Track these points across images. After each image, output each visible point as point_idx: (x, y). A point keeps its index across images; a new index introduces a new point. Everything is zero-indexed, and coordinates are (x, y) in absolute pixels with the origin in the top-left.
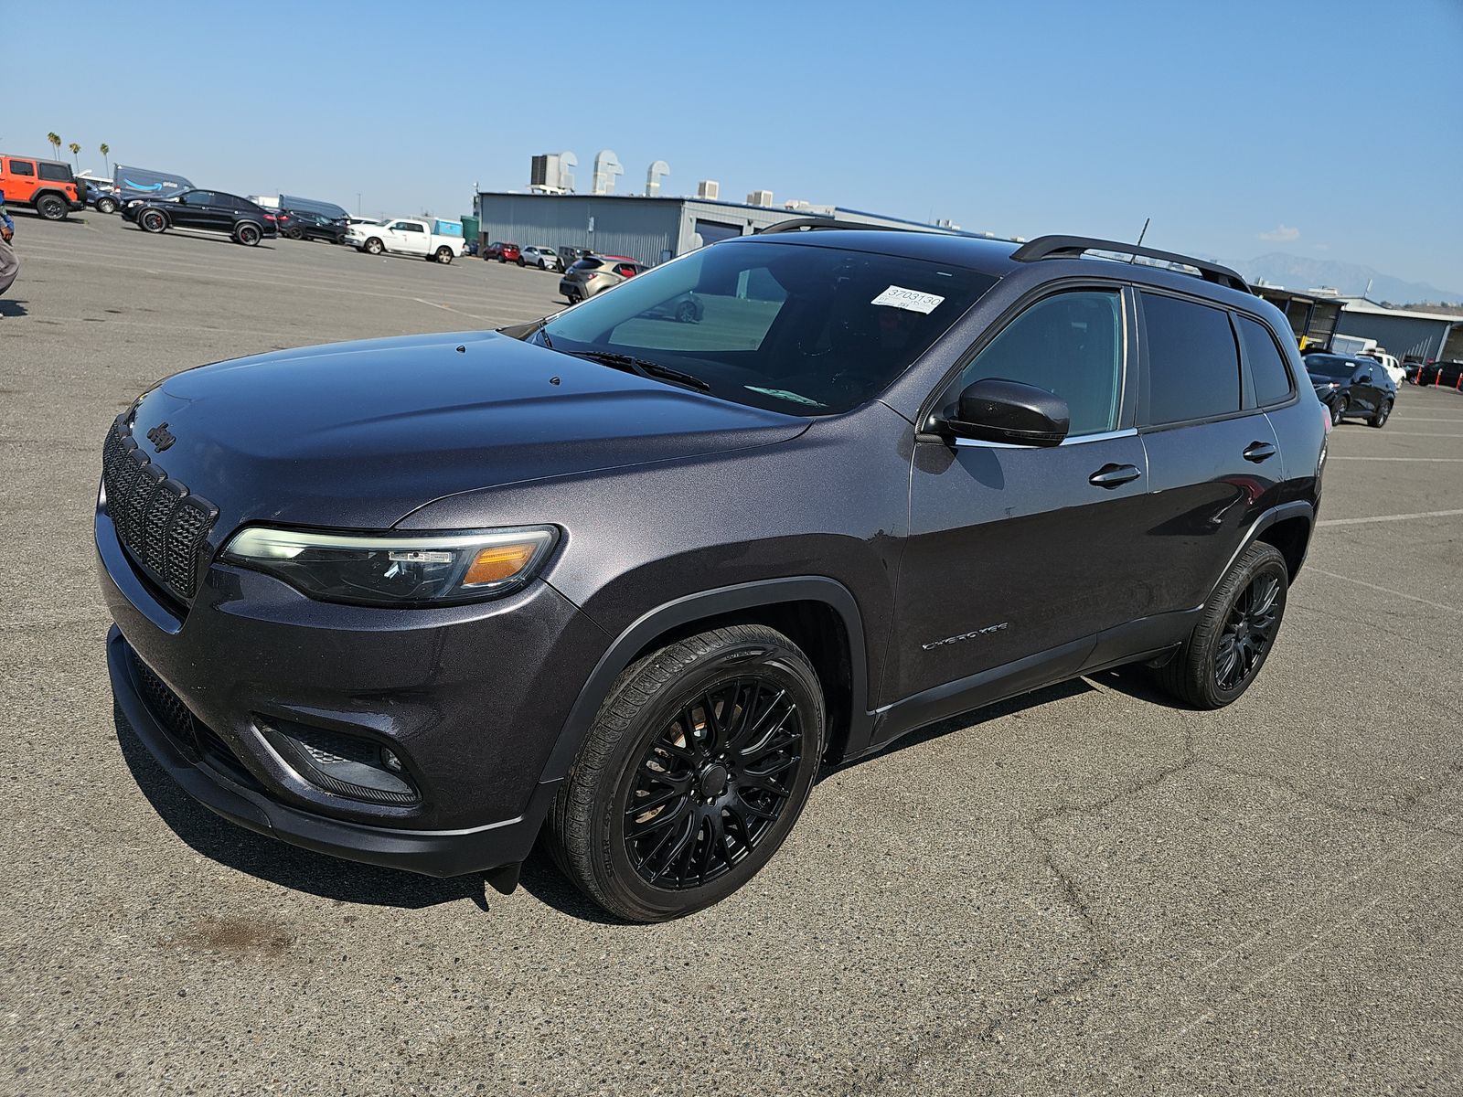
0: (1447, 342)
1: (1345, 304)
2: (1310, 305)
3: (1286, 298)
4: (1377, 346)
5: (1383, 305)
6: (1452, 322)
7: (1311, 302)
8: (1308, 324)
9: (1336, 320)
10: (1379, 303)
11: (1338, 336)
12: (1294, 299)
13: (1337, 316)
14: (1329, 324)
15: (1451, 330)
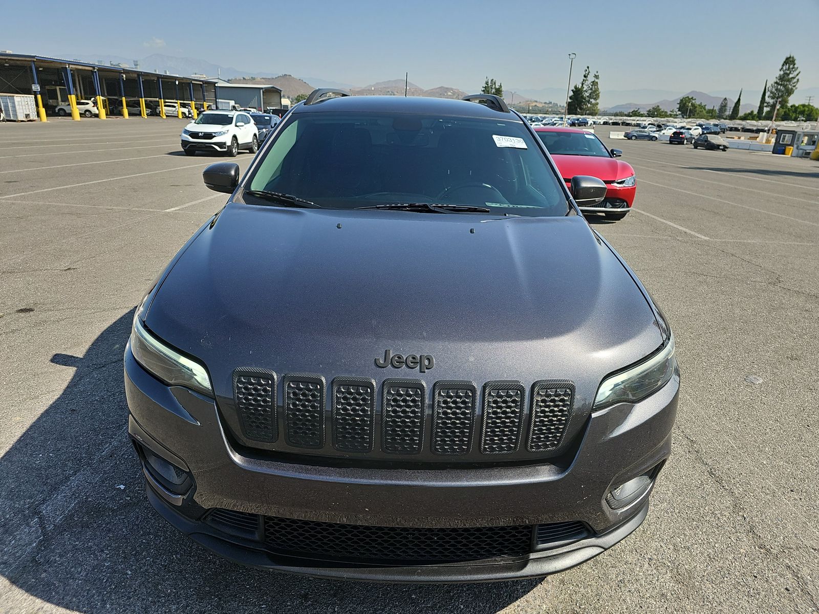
0: (263, 98)
1: (217, 83)
2: (201, 84)
3: (189, 82)
4: (235, 104)
5: (228, 81)
6: (262, 88)
7: (201, 83)
8: (204, 96)
9: (215, 92)
10: (226, 81)
11: (220, 100)
12: (193, 82)
13: (215, 89)
14: (213, 95)
15: (263, 92)
